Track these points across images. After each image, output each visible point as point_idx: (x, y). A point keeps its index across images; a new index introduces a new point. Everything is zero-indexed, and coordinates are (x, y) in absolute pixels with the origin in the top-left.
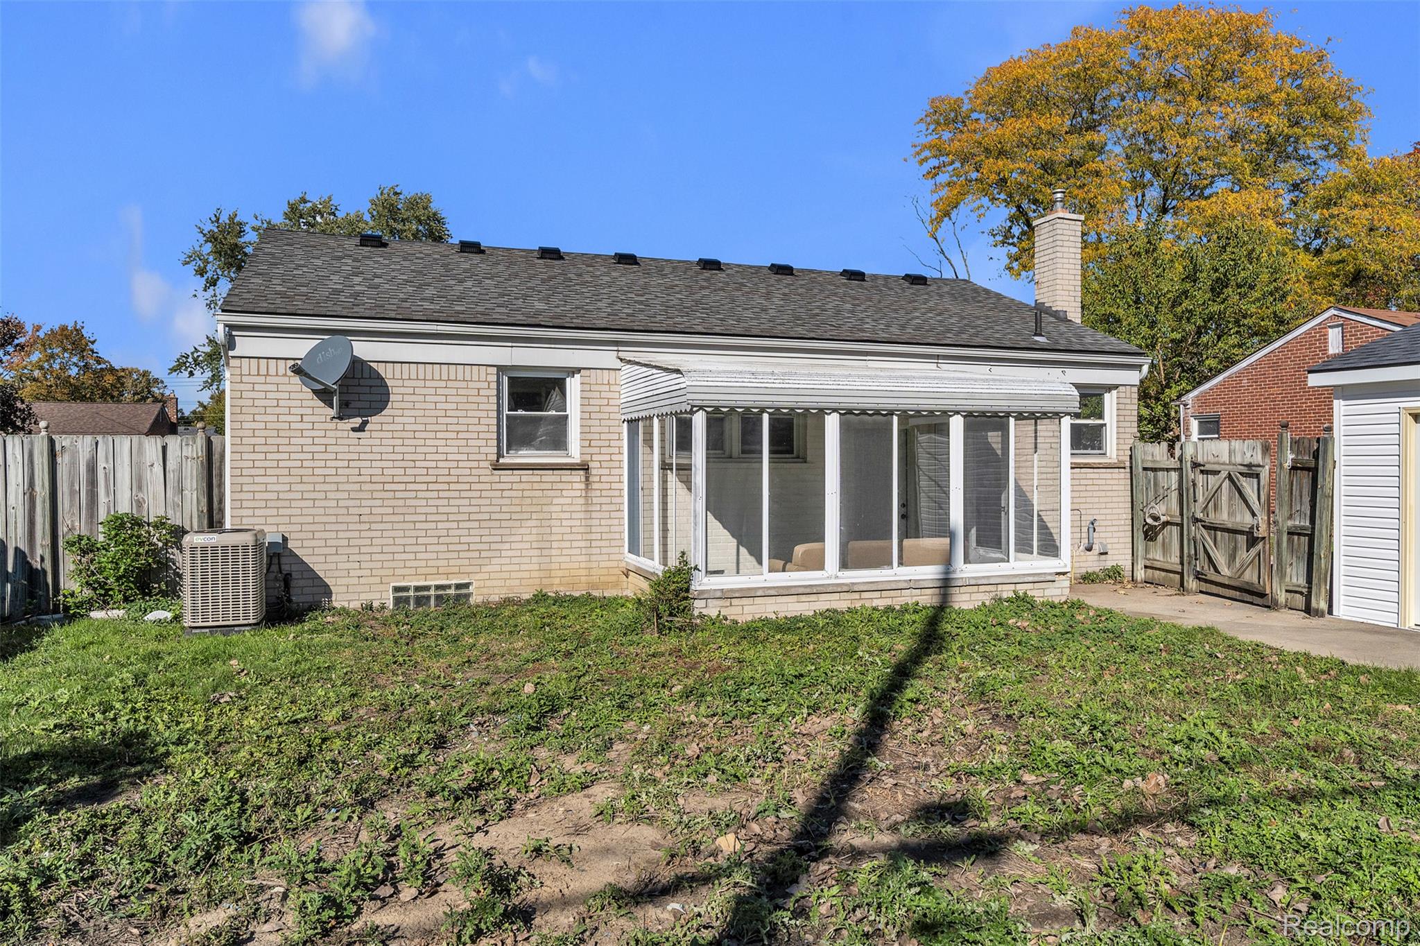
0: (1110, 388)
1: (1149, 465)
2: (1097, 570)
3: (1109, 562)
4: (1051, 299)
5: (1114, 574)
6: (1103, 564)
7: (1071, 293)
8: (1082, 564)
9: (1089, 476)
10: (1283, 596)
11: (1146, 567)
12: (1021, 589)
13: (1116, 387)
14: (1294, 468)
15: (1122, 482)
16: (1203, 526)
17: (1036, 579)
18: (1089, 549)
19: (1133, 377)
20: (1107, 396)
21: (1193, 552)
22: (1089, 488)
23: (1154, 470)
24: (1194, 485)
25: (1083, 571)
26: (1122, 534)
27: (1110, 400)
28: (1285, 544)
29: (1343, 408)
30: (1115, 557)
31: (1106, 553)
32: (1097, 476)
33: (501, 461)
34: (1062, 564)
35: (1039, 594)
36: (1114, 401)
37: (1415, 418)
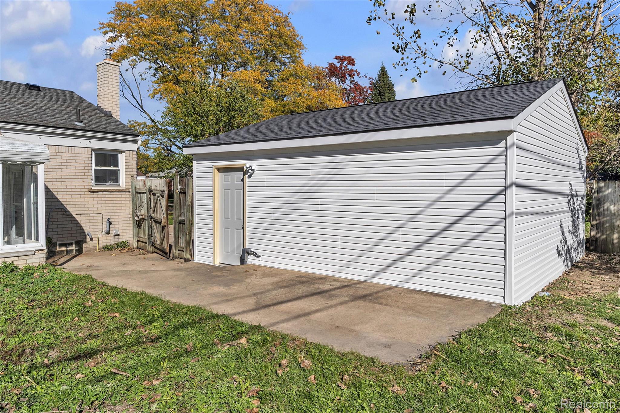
0: (121, 152)
1: (137, 191)
2: (113, 243)
3: (120, 240)
4: (103, 105)
5: (123, 245)
6: (117, 240)
7: (114, 103)
8: (103, 241)
9: (107, 196)
10: (177, 253)
11: (138, 241)
12: (8, 261)
13: (124, 151)
14: (180, 192)
15: (128, 199)
16: (154, 221)
17: (20, 254)
18: (108, 233)
19: (133, 147)
20: (120, 155)
21: (151, 233)
22: (107, 202)
23: (140, 193)
24: (150, 200)
25: (105, 245)
26: (128, 225)
27: (121, 158)
28: (177, 228)
29: (196, 165)
30: (124, 237)
31: (119, 235)
32: (113, 196)
34: (39, 245)
35: (20, 263)
36: (124, 158)
37: (219, 170)
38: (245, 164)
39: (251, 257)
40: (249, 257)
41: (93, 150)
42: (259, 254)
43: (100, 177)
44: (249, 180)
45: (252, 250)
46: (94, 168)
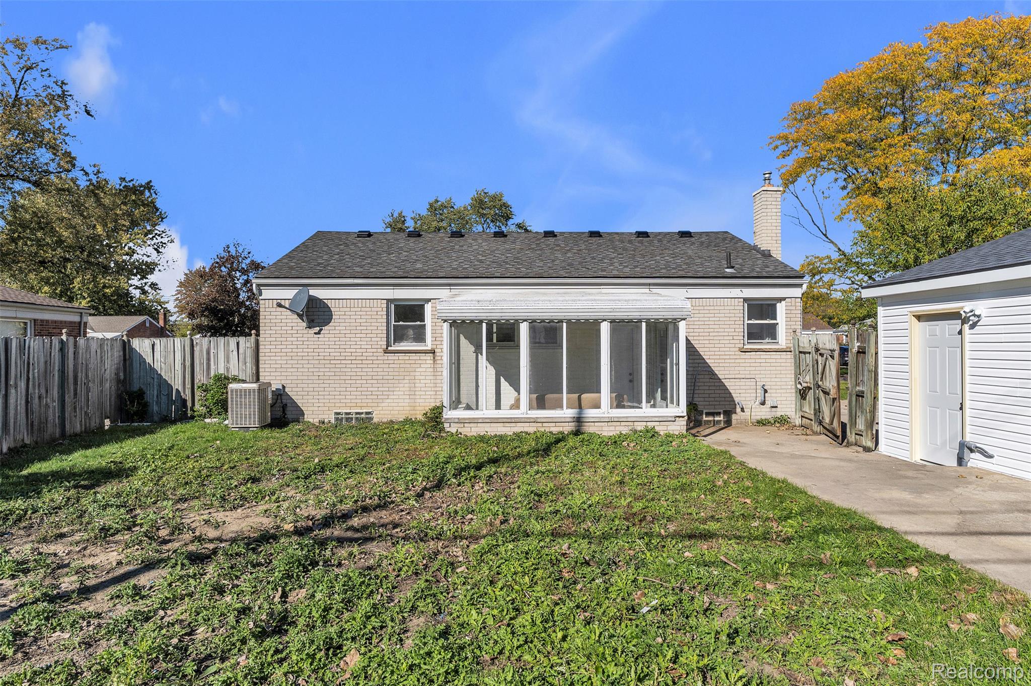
0: (781, 300)
1: (801, 350)
2: (768, 417)
3: (779, 413)
4: (761, 243)
5: (782, 421)
6: (774, 413)
7: (774, 238)
8: (757, 414)
9: (762, 357)
10: (853, 437)
11: (802, 417)
12: (650, 425)
13: (784, 299)
14: (858, 352)
15: (789, 361)
16: (822, 390)
17: (661, 419)
18: (763, 403)
19: (797, 292)
20: (778, 305)
21: (817, 407)
22: (762, 364)
23: (805, 353)
24: (817, 363)
25: (759, 418)
26: (790, 395)
27: (781, 308)
28: (854, 403)
29: (882, 312)
30: (783, 410)
31: (776, 407)
32: (769, 357)
33: (389, 348)
34: (680, 411)
35: (661, 429)
36: (784, 308)
37: (919, 318)
38: (962, 308)
39: (977, 455)
40: (973, 455)
41: (745, 300)
42: (990, 452)
43: (754, 334)
44: (972, 331)
45: (978, 445)
46: (746, 322)
